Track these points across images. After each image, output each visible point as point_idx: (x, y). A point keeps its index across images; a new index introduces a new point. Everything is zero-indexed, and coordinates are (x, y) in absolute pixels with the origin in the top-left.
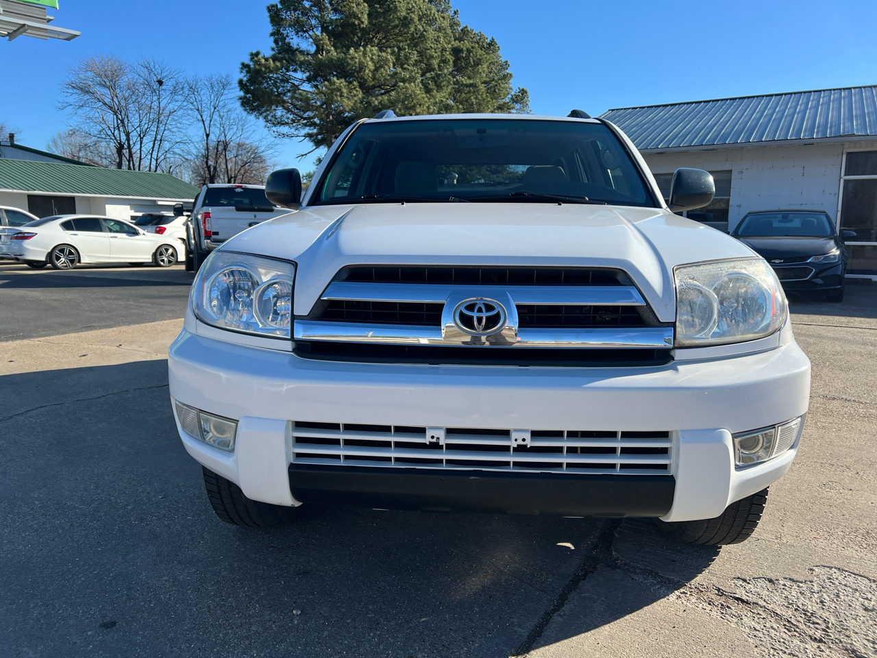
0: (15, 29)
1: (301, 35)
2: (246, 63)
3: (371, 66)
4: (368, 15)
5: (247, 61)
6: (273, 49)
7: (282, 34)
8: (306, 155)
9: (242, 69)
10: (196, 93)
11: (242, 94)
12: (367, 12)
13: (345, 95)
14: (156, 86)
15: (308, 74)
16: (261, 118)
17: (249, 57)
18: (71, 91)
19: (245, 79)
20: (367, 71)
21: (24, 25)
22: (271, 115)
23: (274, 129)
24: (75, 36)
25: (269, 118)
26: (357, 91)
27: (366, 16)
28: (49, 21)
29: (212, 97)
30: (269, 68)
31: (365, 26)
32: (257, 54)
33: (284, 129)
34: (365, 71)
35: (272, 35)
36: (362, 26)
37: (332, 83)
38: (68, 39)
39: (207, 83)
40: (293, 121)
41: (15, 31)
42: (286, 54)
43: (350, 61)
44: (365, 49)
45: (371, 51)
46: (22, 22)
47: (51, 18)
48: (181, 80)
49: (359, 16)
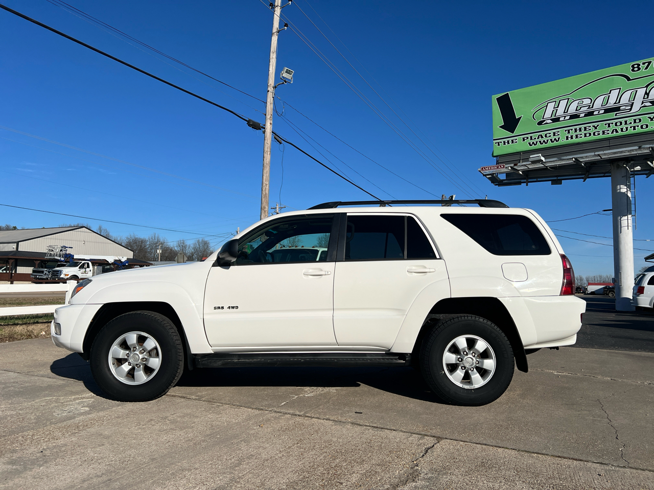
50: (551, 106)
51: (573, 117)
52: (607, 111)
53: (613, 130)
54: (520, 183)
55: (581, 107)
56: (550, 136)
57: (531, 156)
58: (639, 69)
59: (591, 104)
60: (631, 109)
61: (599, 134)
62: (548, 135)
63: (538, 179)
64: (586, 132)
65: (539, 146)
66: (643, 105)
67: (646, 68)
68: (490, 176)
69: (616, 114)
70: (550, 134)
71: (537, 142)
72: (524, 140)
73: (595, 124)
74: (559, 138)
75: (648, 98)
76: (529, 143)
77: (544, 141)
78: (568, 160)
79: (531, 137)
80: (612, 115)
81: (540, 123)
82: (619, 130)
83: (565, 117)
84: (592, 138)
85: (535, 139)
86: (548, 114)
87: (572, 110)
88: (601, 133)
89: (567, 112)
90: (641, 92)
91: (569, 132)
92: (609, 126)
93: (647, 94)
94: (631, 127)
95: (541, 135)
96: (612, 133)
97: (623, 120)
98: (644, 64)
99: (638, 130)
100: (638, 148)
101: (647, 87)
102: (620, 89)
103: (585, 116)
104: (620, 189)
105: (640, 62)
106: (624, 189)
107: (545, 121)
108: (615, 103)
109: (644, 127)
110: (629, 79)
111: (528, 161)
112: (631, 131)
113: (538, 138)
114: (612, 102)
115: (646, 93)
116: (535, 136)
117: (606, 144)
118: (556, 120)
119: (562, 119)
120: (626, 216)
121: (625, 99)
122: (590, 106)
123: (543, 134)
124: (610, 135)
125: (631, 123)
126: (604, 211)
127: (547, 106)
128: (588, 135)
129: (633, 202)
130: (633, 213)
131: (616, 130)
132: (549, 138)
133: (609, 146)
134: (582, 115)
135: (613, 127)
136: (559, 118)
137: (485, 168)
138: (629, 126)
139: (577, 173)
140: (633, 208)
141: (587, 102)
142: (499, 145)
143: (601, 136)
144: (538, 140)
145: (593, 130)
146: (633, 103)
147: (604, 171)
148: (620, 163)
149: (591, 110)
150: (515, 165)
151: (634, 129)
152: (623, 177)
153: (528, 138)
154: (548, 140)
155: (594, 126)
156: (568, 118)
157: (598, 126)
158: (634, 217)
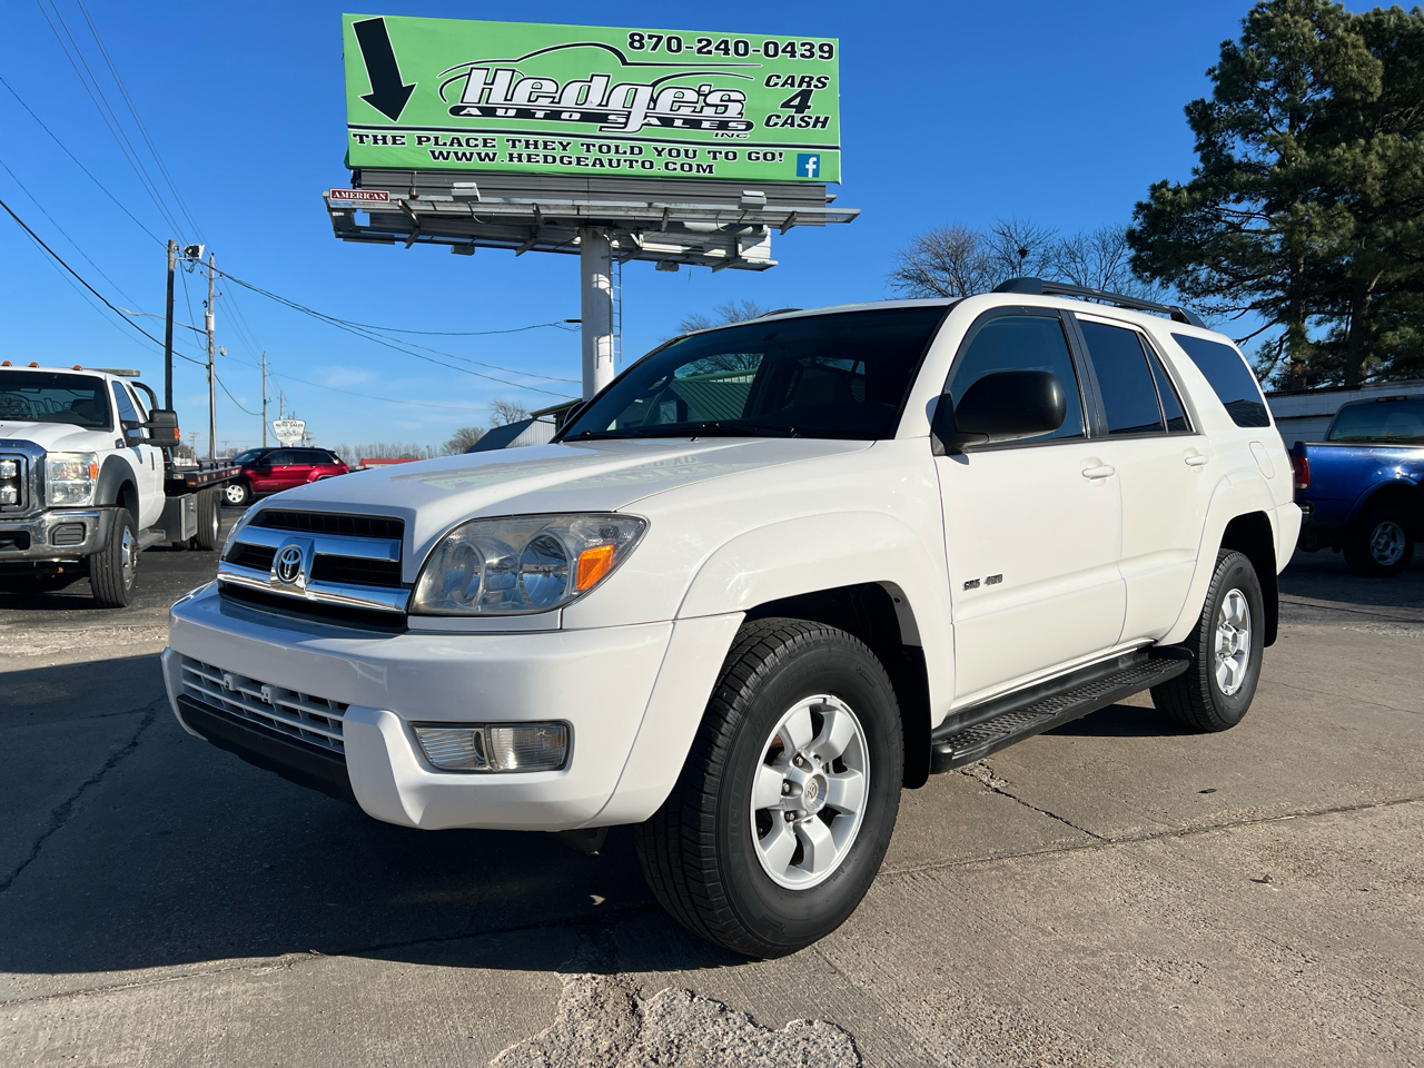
0: (785, 219)
1: (1253, 139)
2: (1144, 202)
3: (1378, 167)
4: (1382, 79)
5: (1145, 199)
6: (1196, 171)
7: (1215, 144)
8: (1247, 338)
9: (1137, 212)
10: (1078, 260)
11: (1132, 253)
12: (1381, 74)
13: (1318, 228)
14: (1015, 258)
15: (1264, 202)
16: (1172, 286)
17: (1148, 193)
18: (902, 283)
19: (1139, 228)
20: (1369, 180)
21: (793, 212)
22: (1190, 279)
23: (1196, 301)
24: (855, 215)
25: (1187, 285)
26: (1344, 217)
27: (1378, 82)
28: (831, 200)
29: (1104, 263)
30: (1179, 204)
31: (1375, 99)
32: (1164, 184)
33: (1212, 300)
34: (1365, 180)
35: (1197, 149)
36: (1370, 100)
37: (1295, 213)
38: (848, 221)
39: (1096, 242)
40: (1230, 285)
41: (786, 222)
42: (1219, 175)
43: (1334, 168)
44: (1368, 142)
45: (1382, 142)
46: (790, 209)
47: (833, 196)
48: (1057, 243)
49: (1364, 83)
50: (479, 77)
51: (524, 113)
52: (587, 117)
53: (596, 160)
54: (392, 240)
55: (538, 97)
56: (476, 145)
57: (455, 185)
58: (642, 46)
59: (558, 96)
60: (626, 124)
61: (570, 163)
62: (472, 142)
63: (436, 238)
64: (546, 152)
65: (475, 164)
66: (646, 121)
67: (654, 49)
68: (341, 214)
69: (602, 127)
70: (476, 139)
71: (449, 153)
72: (420, 142)
73: (565, 140)
74: (495, 154)
75: (654, 109)
76: (433, 152)
77: (464, 154)
78: (522, 206)
79: (436, 139)
80: (593, 128)
81: (456, 111)
82: (606, 163)
83: (507, 109)
84: (558, 167)
85: (445, 144)
86: (472, 96)
87: (521, 98)
88: (574, 160)
89: (511, 100)
90: (644, 94)
91: (514, 146)
92: (588, 150)
93: (654, 100)
94: (625, 161)
95: (458, 139)
96: (594, 165)
97: (612, 143)
98: (650, 37)
99: (637, 170)
100: (645, 205)
101: (654, 85)
102: (609, 77)
103: (547, 117)
104: (598, 282)
105: (646, 32)
106: (603, 283)
107: (465, 108)
108: (600, 105)
109: (647, 165)
110: (624, 62)
111: (449, 194)
112: (624, 169)
113: (452, 144)
114: (593, 103)
115: (652, 99)
116: (445, 137)
117: (582, 185)
118: (489, 112)
119: (500, 112)
120: (605, 335)
121: (616, 102)
122: (554, 98)
123: (463, 137)
124: (590, 169)
125: (625, 153)
126: (568, 321)
127: (470, 74)
128: (550, 159)
129: (616, 309)
130: (616, 330)
131: (600, 160)
132: (475, 150)
133: (588, 192)
134: (540, 114)
135: (594, 152)
136: (495, 109)
137: (340, 193)
138: (622, 158)
139: (514, 237)
140: (616, 322)
141: (549, 87)
142: (362, 141)
143: (573, 168)
144: (452, 149)
145: (559, 152)
146: (630, 112)
147: (558, 241)
148: (599, 230)
149: (555, 107)
150: (413, 198)
151: (631, 166)
152: (602, 258)
153: (429, 140)
154: (472, 154)
155: (561, 143)
156: (512, 113)
157: (569, 144)
158: (618, 339)
